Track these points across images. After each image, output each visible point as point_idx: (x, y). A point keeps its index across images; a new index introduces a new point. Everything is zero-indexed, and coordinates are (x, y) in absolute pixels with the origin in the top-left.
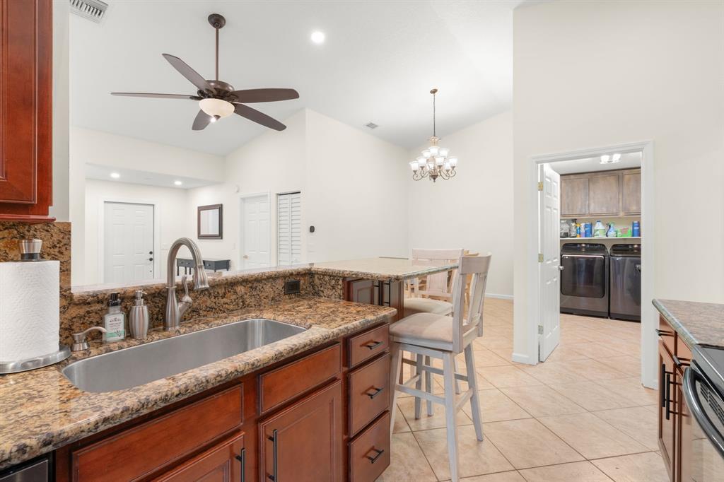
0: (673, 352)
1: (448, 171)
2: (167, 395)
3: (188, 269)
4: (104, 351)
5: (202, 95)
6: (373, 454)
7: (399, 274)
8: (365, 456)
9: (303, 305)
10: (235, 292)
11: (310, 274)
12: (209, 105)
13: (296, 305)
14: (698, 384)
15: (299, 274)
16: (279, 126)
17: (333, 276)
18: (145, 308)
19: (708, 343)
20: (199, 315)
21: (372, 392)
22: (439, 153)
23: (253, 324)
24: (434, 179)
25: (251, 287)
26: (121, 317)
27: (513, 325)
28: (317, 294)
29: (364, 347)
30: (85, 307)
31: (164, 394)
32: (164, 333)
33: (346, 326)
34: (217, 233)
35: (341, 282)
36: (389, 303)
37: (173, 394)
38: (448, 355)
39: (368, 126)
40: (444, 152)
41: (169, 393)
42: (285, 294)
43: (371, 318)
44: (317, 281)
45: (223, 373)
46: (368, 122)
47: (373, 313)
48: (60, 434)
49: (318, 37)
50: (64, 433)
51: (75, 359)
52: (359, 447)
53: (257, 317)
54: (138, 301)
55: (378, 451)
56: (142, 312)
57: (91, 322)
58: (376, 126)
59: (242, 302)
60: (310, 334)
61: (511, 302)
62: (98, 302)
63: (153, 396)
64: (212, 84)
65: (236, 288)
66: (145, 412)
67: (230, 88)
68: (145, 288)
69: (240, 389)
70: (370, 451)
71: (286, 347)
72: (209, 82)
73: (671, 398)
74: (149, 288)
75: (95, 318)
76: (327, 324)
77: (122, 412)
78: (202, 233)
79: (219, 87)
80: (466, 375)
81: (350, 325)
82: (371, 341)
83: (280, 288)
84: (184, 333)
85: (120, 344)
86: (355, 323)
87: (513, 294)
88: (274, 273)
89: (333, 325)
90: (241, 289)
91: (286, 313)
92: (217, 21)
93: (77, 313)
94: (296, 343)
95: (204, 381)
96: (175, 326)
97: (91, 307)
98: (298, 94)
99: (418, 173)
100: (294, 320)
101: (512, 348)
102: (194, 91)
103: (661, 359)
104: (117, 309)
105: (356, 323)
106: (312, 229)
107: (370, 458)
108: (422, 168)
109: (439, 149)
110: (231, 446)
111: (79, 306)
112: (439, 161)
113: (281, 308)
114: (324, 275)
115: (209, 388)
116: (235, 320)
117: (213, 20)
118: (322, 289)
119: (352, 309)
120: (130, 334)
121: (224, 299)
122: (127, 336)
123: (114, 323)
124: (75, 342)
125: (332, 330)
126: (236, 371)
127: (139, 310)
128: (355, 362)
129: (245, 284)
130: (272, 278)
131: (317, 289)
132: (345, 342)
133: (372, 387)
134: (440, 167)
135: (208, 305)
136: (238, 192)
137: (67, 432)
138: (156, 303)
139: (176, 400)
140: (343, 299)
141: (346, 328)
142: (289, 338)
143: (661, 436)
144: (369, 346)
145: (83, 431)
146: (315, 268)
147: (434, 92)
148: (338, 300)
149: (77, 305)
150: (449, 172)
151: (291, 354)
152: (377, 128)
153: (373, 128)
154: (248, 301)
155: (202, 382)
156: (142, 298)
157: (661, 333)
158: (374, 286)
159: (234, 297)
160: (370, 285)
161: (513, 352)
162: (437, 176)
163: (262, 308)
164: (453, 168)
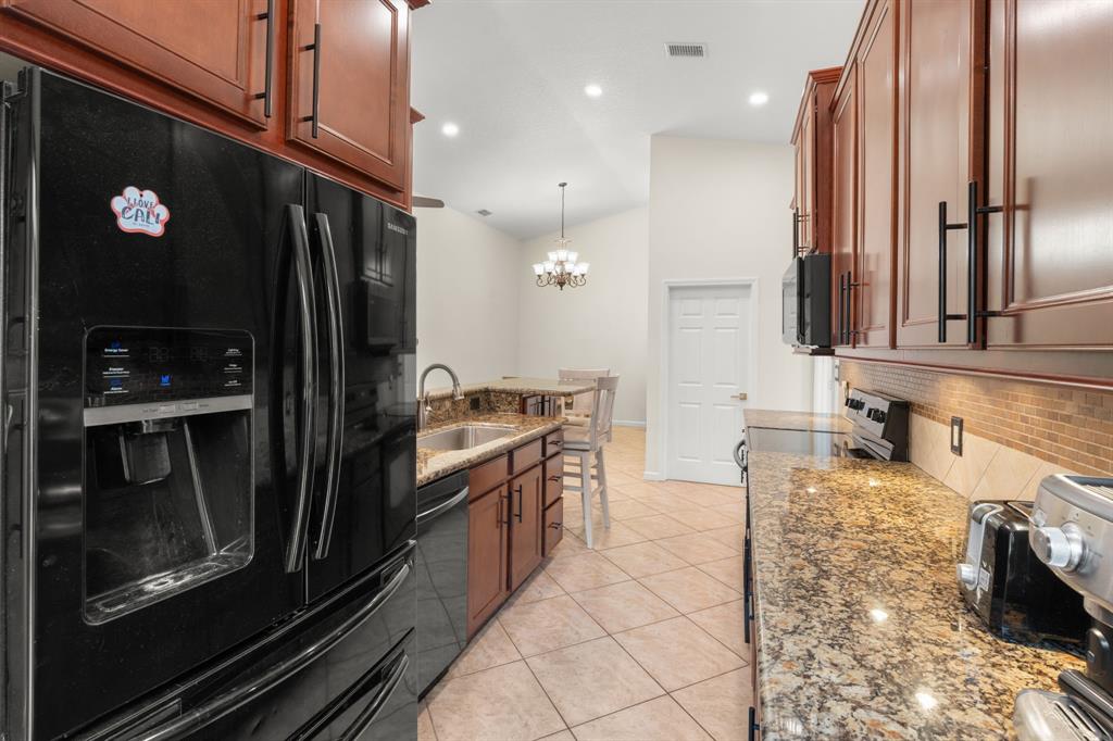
1: (576, 277)
6: (556, 525)
8: (550, 526)
10: (445, 406)
11: (487, 392)
15: (480, 392)
17: (510, 393)
20: (435, 421)
22: (567, 257)
23: (467, 429)
24: (561, 286)
28: (493, 409)
29: (551, 444)
35: (517, 399)
38: (587, 453)
39: (480, 212)
40: (573, 256)
44: (493, 398)
46: (480, 208)
52: (549, 516)
53: (468, 424)
58: (489, 213)
59: (448, 414)
65: (445, 402)
70: (552, 524)
83: (469, 403)
90: (447, 404)
99: (544, 278)
107: (553, 527)
108: (549, 273)
109: (568, 253)
112: (568, 267)
114: (500, 393)
116: (453, 427)
118: (498, 405)
121: (439, 412)
129: (450, 399)
131: (493, 405)
132: (543, 438)
133: (554, 477)
134: (570, 274)
140: (519, 413)
144: (555, 444)
147: (563, 185)
148: (513, 413)
150: (578, 279)
152: (490, 216)
153: (486, 215)
154: (451, 414)
158: (543, 401)
159: (444, 410)
160: (540, 400)
161: (645, 470)
162: (564, 283)
164: (583, 275)
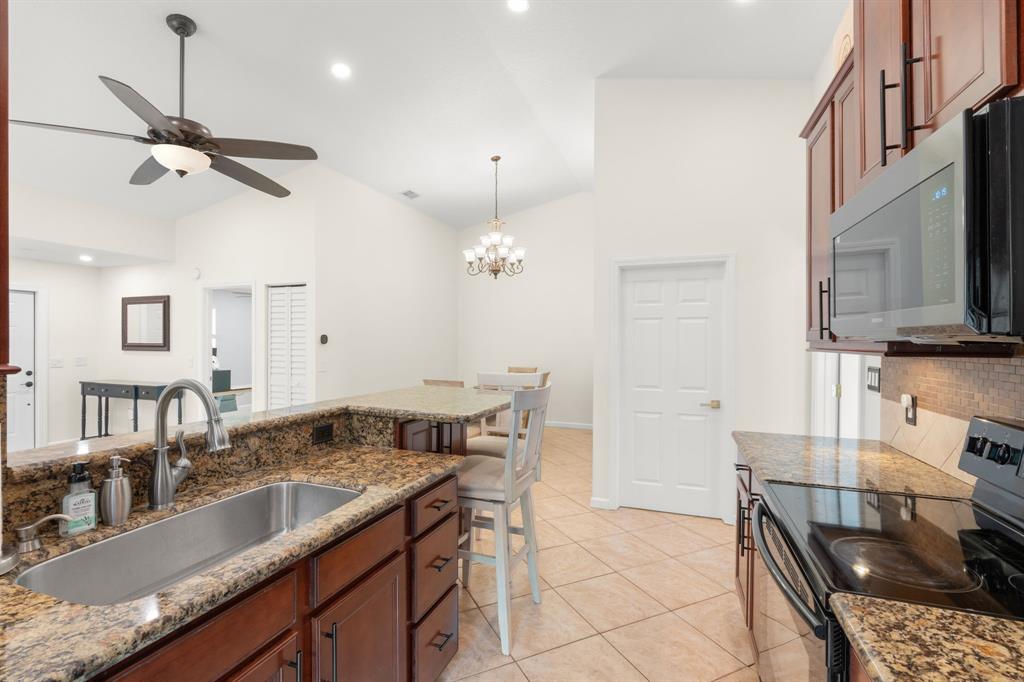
0: (747, 485)
1: (512, 264)
2: (213, 596)
3: (104, 399)
4: (69, 548)
5: (155, 137)
6: (439, 640)
7: (469, 414)
8: (430, 644)
9: (341, 458)
10: (247, 447)
11: (346, 414)
12: (169, 155)
13: (332, 459)
14: (764, 519)
15: (332, 415)
16: (280, 192)
17: (379, 417)
18: (126, 481)
19: (774, 479)
20: (196, 482)
21: (439, 563)
22: (502, 240)
23: (279, 490)
24: (496, 274)
25: (269, 438)
26: (91, 497)
27: (591, 461)
28: (356, 441)
29: (429, 509)
30: (29, 486)
31: (210, 594)
32: (154, 514)
33: (411, 484)
34: (160, 341)
35: (391, 425)
36: (450, 447)
37: (220, 593)
38: (500, 506)
39: (405, 194)
40: (509, 240)
41: (216, 593)
42: (313, 444)
43: (438, 471)
44: (356, 424)
45: (276, 559)
46: (406, 189)
47: (438, 464)
48: (93, 661)
49: (341, 71)
50: (97, 658)
51: (27, 564)
52: (423, 635)
53: (282, 480)
54: (114, 473)
55: (446, 636)
56: (119, 486)
57: (39, 508)
58: (417, 196)
59: (256, 459)
60: (370, 499)
61: (589, 433)
62: (49, 478)
63: (197, 598)
64: (175, 123)
65: (248, 441)
66: (189, 619)
67: (205, 131)
68: (121, 452)
69: (293, 576)
70: (435, 637)
71: (345, 519)
72: (171, 118)
73: (746, 534)
74: (126, 451)
75: (45, 502)
76: (386, 484)
77: (164, 624)
78: (130, 341)
79: (185, 127)
80: (522, 526)
81: (415, 484)
82: (437, 500)
83: (307, 436)
84: (183, 511)
85: (91, 535)
86: (420, 479)
87: (591, 422)
88: (300, 417)
89: (395, 484)
90: (254, 442)
91: (322, 471)
92: (183, 26)
93: (16, 495)
94: (356, 513)
95: (255, 572)
96: (167, 502)
97: (38, 485)
98: (315, 153)
99: (475, 265)
100: (338, 481)
101: (591, 491)
102: (143, 129)
103: (739, 493)
104: (84, 486)
105: (422, 479)
106: (324, 339)
107: (436, 645)
108: (481, 259)
109: (503, 236)
110: (281, 652)
111: (20, 486)
112: (503, 252)
113: (313, 465)
114: (366, 416)
115: (261, 580)
116: (252, 487)
117: (175, 23)
118: (364, 434)
119: (410, 460)
120: (103, 520)
121: (232, 458)
122: (99, 522)
123: (79, 507)
124: (20, 540)
125: (396, 492)
126: (291, 555)
127: (116, 486)
128: (420, 528)
129: (260, 434)
130: (296, 424)
131: (356, 434)
132: (408, 505)
133: (438, 558)
134: (504, 259)
135: (209, 467)
136: (198, 278)
137: (101, 657)
138: (135, 471)
139: (224, 600)
140: (394, 447)
141: (412, 487)
142: (343, 507)
143: (737, 575)
144: (435, 507)
145: (119, 654)
146: (353, 405)
147: (496, 159)
148: (386, 448)
149: (15, 484)
150: (515, 266)
151: (352, 527)
153: (412, 197)
154: (264, 457)
155: (253, 575)
156: (120, 467)
157: (739, 467)
158: (431, 427)
159: (245, 454)
160: (427, 426)
161: (591, 496)
162: (499, 271)
163: (284, 465)
164: (520, 261)
